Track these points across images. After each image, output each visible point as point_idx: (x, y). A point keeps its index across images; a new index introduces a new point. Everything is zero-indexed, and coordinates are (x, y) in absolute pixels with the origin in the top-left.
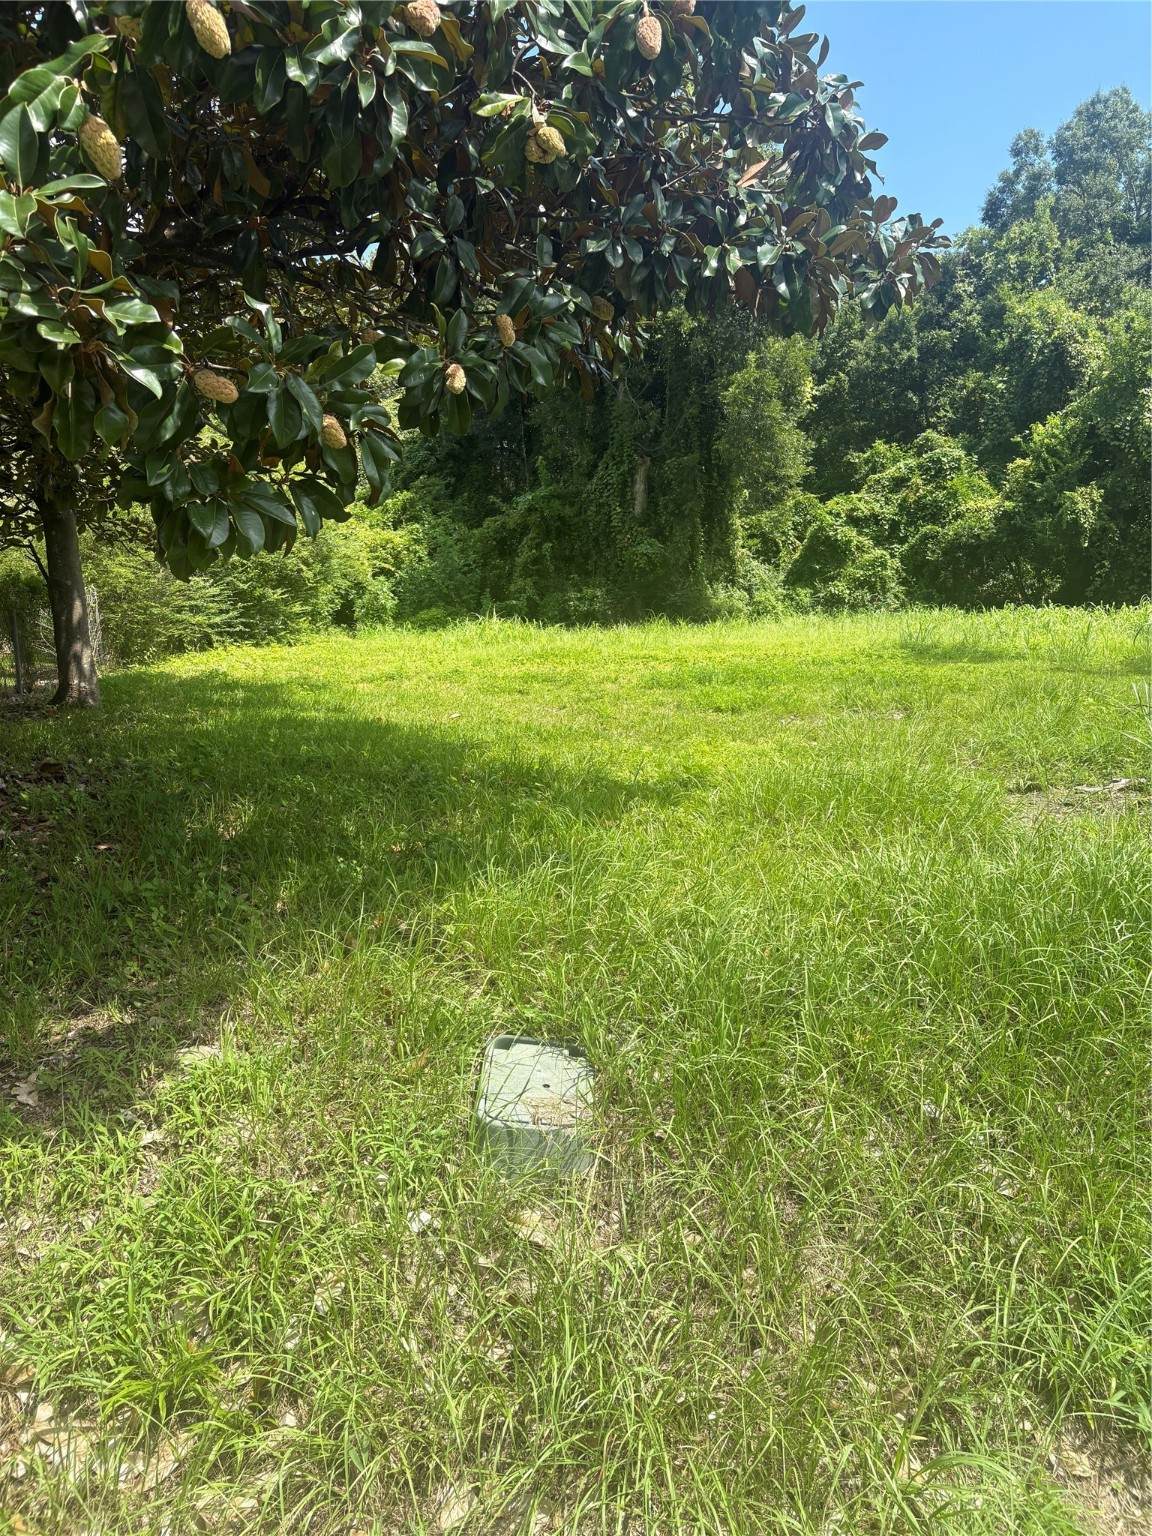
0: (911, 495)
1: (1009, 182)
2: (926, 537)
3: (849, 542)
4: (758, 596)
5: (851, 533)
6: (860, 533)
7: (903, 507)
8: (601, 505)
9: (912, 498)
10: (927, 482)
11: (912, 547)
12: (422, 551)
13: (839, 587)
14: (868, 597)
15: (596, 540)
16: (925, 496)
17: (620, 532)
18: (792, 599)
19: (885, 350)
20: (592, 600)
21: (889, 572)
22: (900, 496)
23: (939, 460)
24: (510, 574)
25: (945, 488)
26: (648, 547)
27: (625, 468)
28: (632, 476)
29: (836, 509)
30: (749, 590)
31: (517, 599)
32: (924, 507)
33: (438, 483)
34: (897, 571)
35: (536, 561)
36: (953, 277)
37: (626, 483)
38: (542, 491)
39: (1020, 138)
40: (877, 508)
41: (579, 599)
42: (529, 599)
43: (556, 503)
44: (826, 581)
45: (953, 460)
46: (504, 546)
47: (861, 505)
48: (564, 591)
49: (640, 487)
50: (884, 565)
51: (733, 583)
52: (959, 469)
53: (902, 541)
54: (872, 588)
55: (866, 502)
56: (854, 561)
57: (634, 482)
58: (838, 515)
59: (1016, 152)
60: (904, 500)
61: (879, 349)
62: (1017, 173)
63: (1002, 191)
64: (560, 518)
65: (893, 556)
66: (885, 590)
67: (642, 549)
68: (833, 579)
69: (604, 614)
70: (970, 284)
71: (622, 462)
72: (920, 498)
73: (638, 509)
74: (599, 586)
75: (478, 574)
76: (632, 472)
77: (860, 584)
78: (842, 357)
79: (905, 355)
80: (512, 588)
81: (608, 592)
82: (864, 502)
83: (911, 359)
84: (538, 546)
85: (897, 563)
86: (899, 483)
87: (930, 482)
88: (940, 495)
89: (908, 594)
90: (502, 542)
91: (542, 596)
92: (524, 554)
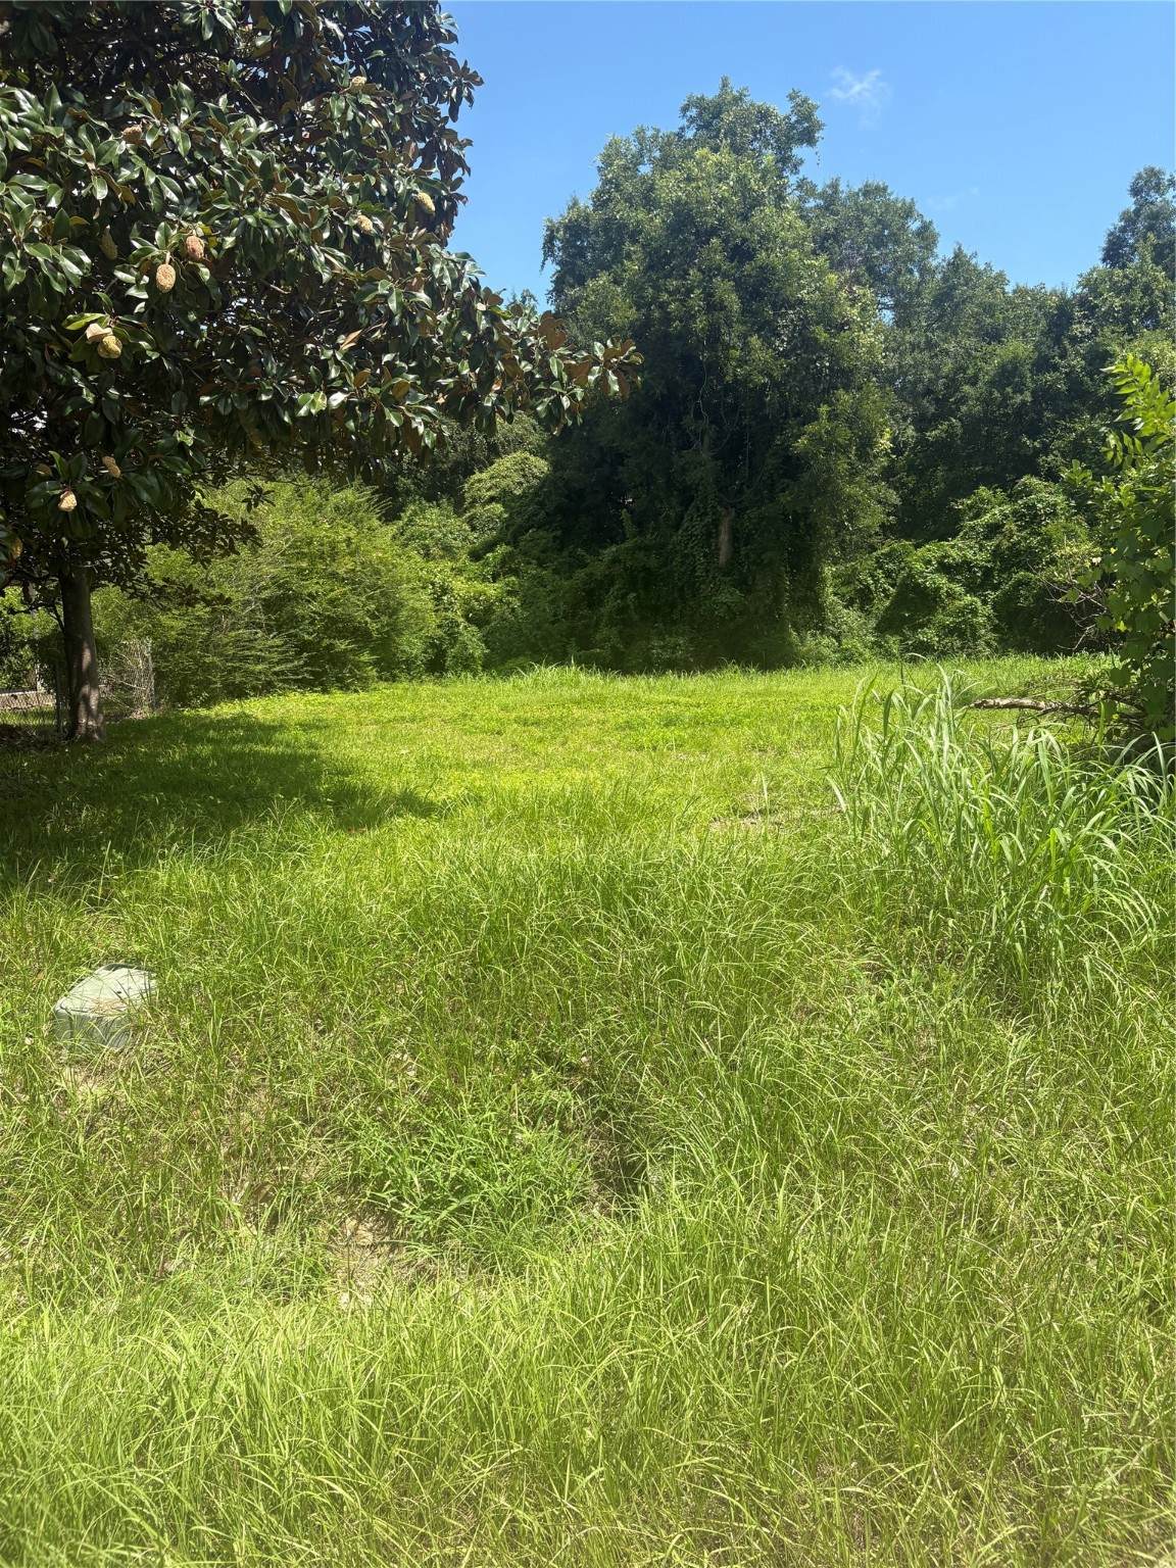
0: (1005, 542)
1: (1130, 220)
2: (1020, 583)
3: (938, 589)
4: (847, 643)
5: (942, 581)
6: (951, 580)
7: (996, 553)
8: (686, 556)
9: (1006, 544)
10: (1021, 528)
11: (1005, 594)
12: (516, 603)
13: (928, 635)
14: (958, 643)
15: (681, 589)
16: (1019, 542)
17: (704, 582)
18: (881, 646)
19: (996, 394)
20: (674, 648)
21: (981, 619)
22: (995, 542)
23: (1034, 506)
24: (597, 624)
25: (1039, 534)
26: (729, 596)
27: (708, 519)
28: (717, 526)
29: (929, 555)
30: (837, 638)
31: (602, 648)
32: (1018, 554)
33: (545, 537)
34: (989, 618)
35: (622, 610)
36: (1070, 320)
37: (710, 534)
38: (628, 544)
39: (1140, 177)
40: (970, 554)
41: (662, 647)
42: (613, 647)
43: (641, 555)
44: (914, 629)
45: (1048, 505)
46: (592, 596)
47: (953, 553)
48: (648, 639)
49: (724, 537)
50: (974, 612)
51: (823, 630)
52: (1055, 514)
53: (995, 588)
54: (962, 635)
55: (960, 549)
56: (944, 608)
57: (718, 534)
58: (929, 562)
59: (1136, 191)
60: (998, 546)
61: (991, 394)
62: (1137, 212)
63: (1123, 230)
64: (646, 569)
65: (985, 603)
66: (975, 637)
67: (723, 598)
68: (922, 626)
69: (686, 661)
70: (1088, 324)
71: (705, 514)
72: (1014, 544)
73: (722, 559)
74: (682, 635)
75: (565, 625)
76: (716, 524)
77: (950, 631)
78: (954, 403)
79: (1018, 399)
80: (598, 637)
81: (691, 641)
82: (956, 549)
83: (1024, 403)
84: (624, 597)
85: (988, 610)
86: (994, 529)
87: (1025, 528)
88: (1034, 541)
89: (1000, 641)
90: (590, 593)
91: (627, 644)
92: (610, 605)
